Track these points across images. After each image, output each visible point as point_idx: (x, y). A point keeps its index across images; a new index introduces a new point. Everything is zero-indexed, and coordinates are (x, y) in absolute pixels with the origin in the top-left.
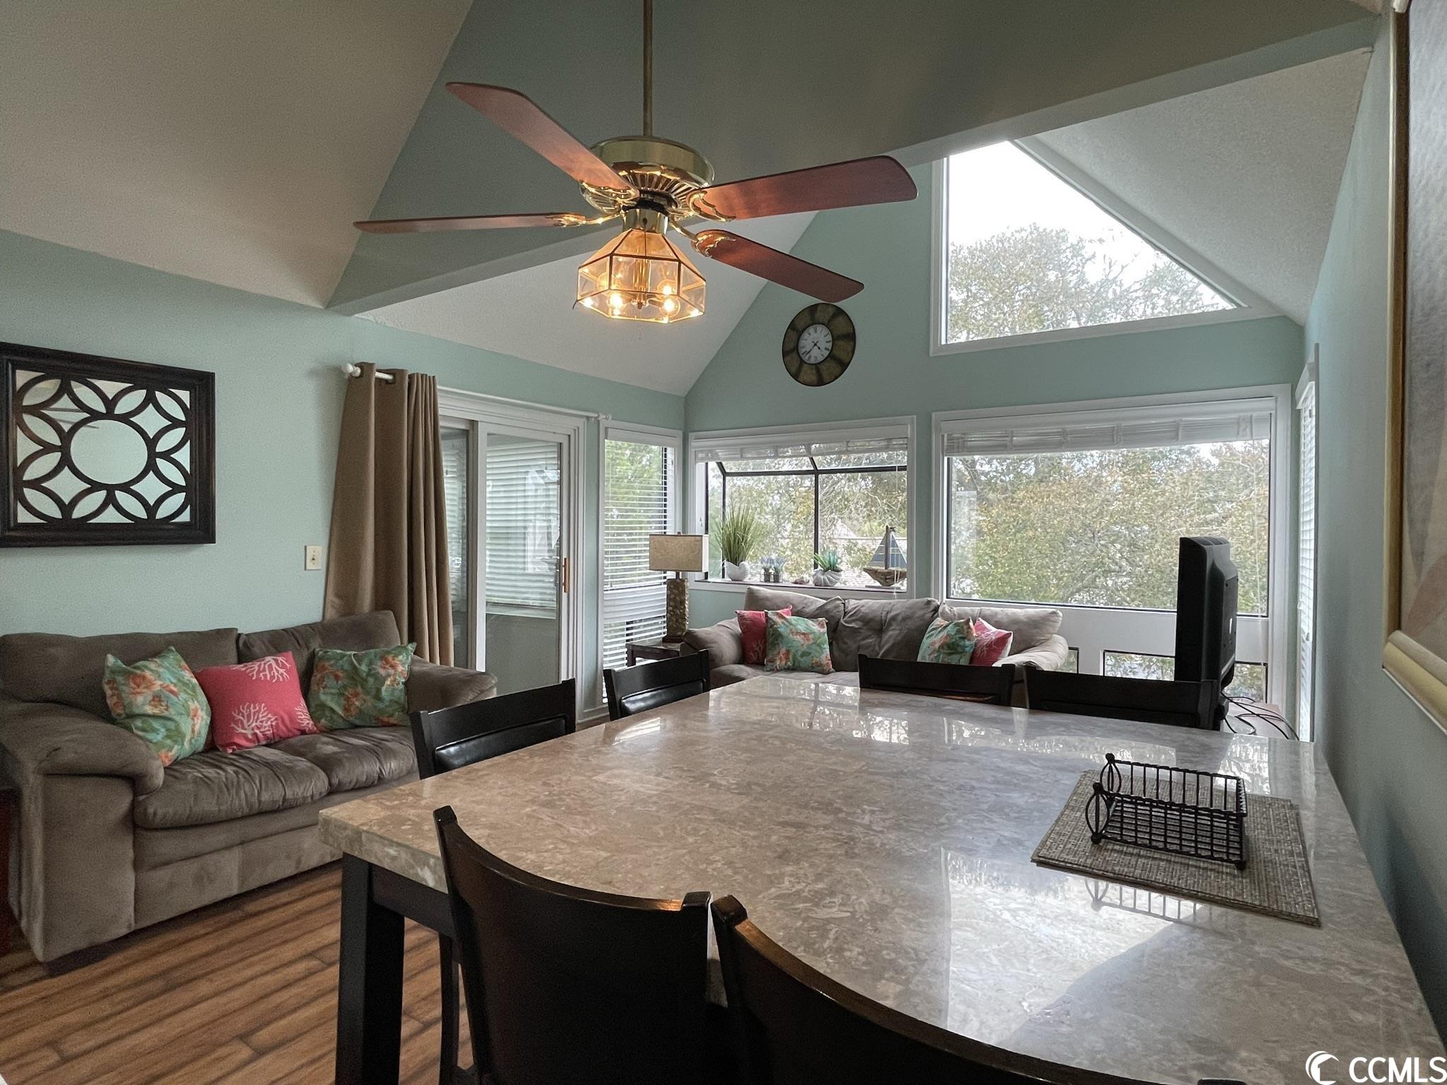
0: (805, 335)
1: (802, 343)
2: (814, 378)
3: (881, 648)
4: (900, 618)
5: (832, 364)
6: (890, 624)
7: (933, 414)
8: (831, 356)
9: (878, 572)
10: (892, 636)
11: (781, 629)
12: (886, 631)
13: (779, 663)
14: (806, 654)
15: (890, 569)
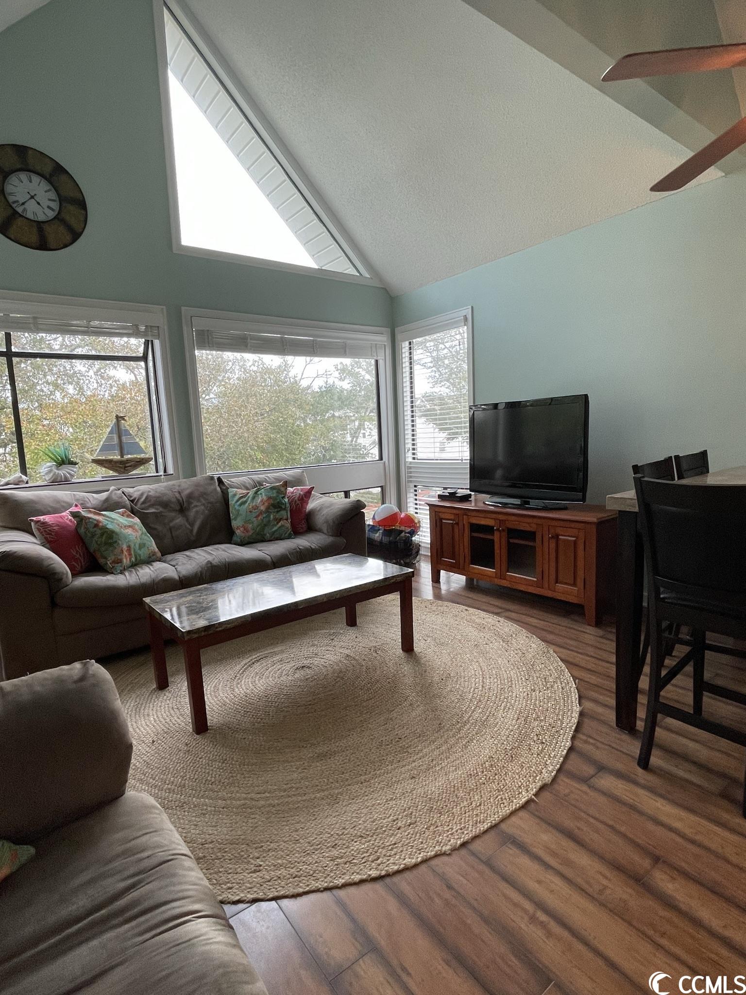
0: (14, 179)
1: (9, 188)
2: (34, 240)
3: (192, 525)
5: (61, 228)
6: (189, 503)
7: (183, 308)
8: (58, 219)
9: (110, 461)
10: (198, 512)
11: (110, 526)
12: (188, 509)
13: (126, 561)
14: (142, 546)
15: (126, 457)
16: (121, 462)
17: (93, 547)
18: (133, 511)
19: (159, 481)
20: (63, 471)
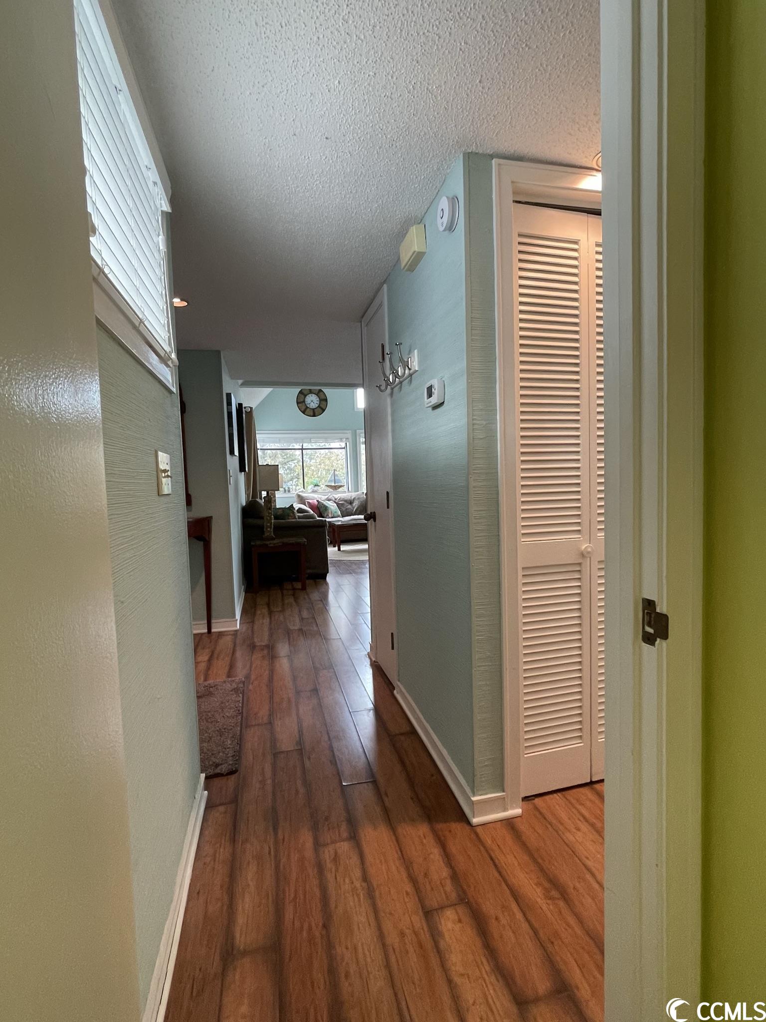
0: (307, 397)
1: (306, 400)
2: (312, 414)
3: (354, 508)
4: (357, 498)
5: (320, 409)
6: (353, 501)
7: (357, 431)
8: (319, 406)
9: (331, 486)
10: (356, 504)
11: (327, 505)
12: (353, 503)
13: (330, 516)
14: (335, 512)
15: (336, 484)
16: (334, 486)
17: (321, 510)
18: (335, 502)
19: (346, 493)
20: (316, 488)
